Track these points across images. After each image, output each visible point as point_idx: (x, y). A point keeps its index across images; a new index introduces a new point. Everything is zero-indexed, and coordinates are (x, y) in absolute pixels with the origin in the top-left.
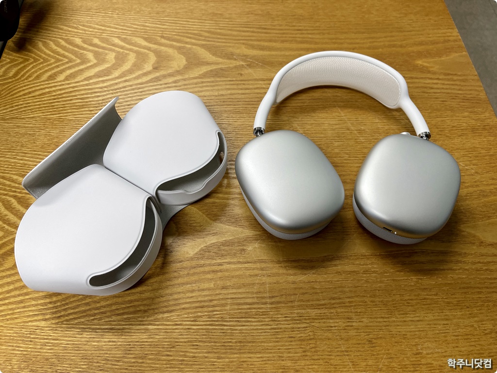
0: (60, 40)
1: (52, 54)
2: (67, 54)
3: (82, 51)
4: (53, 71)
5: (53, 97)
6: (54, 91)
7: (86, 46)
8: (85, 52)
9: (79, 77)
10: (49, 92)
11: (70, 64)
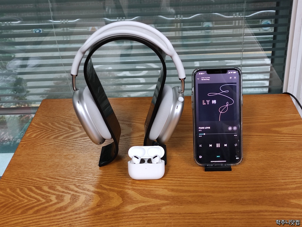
0: (61, 122)
1: (56, 128)
2: (64, 128)
3: (73, 127)
4: (57, 135)
5: (56, 146)
6: (57, 143)
7: (75, 124)
8: (75, 127)
9: (71, 137)
10: (54, 144)
11: (67, 132)
